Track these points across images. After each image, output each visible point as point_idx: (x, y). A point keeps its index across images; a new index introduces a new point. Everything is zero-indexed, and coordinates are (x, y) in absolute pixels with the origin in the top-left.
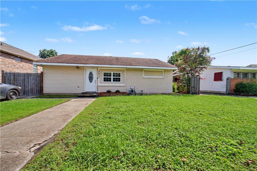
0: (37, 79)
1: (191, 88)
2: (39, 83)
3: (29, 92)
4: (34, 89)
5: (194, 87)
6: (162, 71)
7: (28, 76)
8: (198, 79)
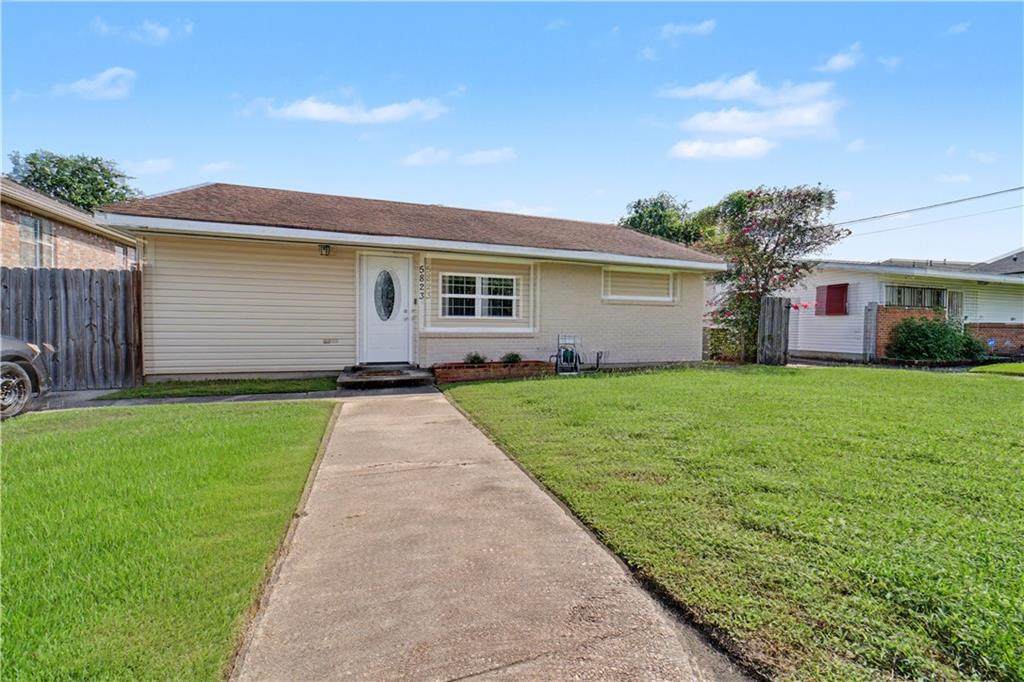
0: (109, 305)
1: (763, 340)
2: (121, 325)
3: (62, 369)
4: (91, 353)
5: (770, 337)
6: (668, 276)
7: (54, 287)
8: (784, 309)
